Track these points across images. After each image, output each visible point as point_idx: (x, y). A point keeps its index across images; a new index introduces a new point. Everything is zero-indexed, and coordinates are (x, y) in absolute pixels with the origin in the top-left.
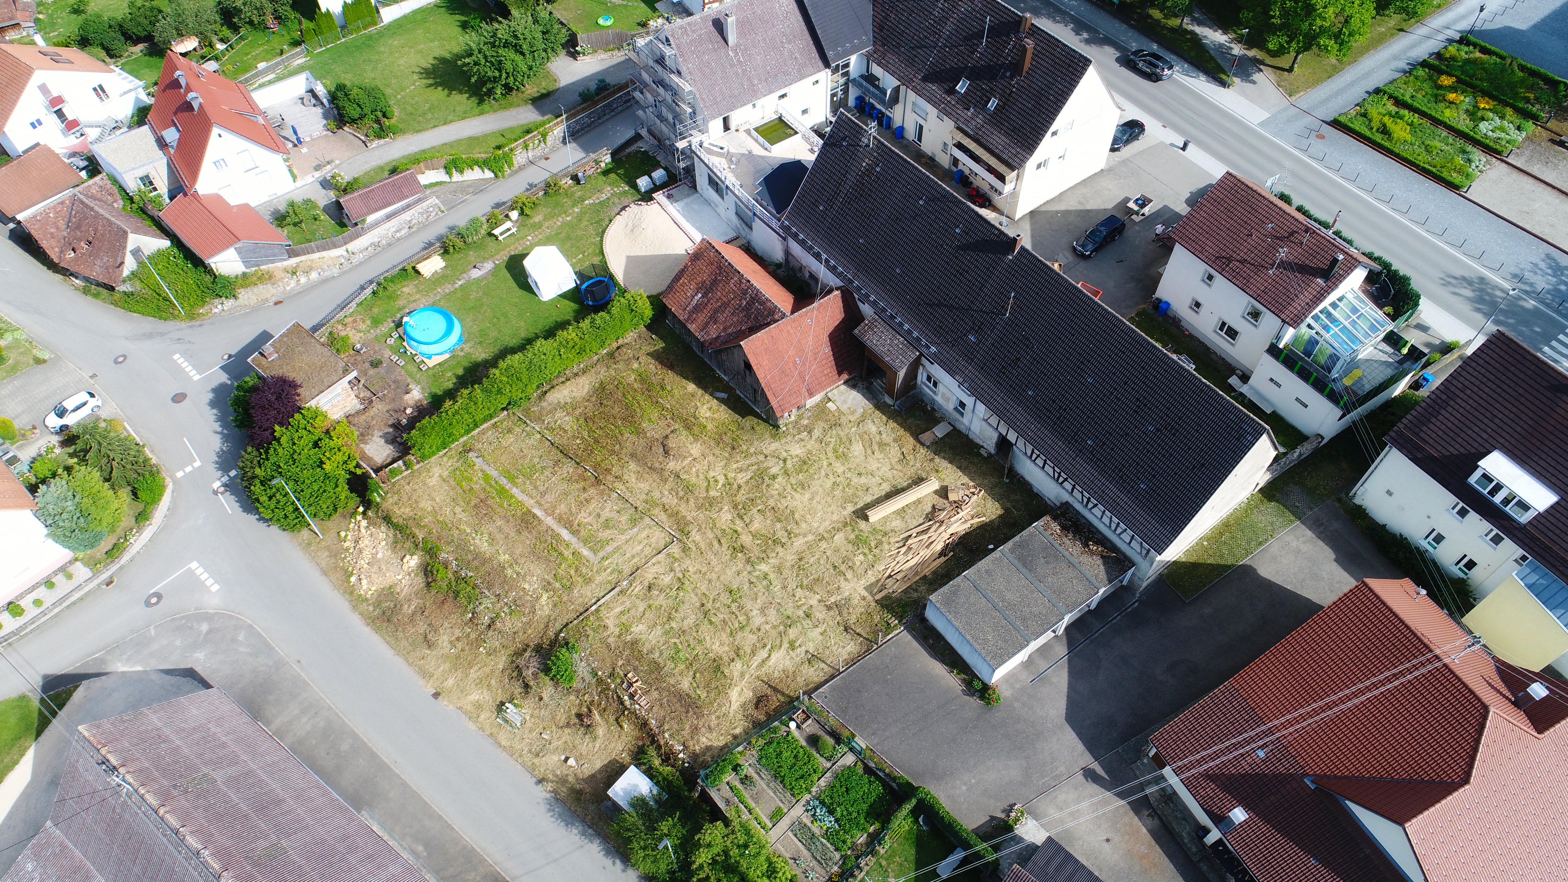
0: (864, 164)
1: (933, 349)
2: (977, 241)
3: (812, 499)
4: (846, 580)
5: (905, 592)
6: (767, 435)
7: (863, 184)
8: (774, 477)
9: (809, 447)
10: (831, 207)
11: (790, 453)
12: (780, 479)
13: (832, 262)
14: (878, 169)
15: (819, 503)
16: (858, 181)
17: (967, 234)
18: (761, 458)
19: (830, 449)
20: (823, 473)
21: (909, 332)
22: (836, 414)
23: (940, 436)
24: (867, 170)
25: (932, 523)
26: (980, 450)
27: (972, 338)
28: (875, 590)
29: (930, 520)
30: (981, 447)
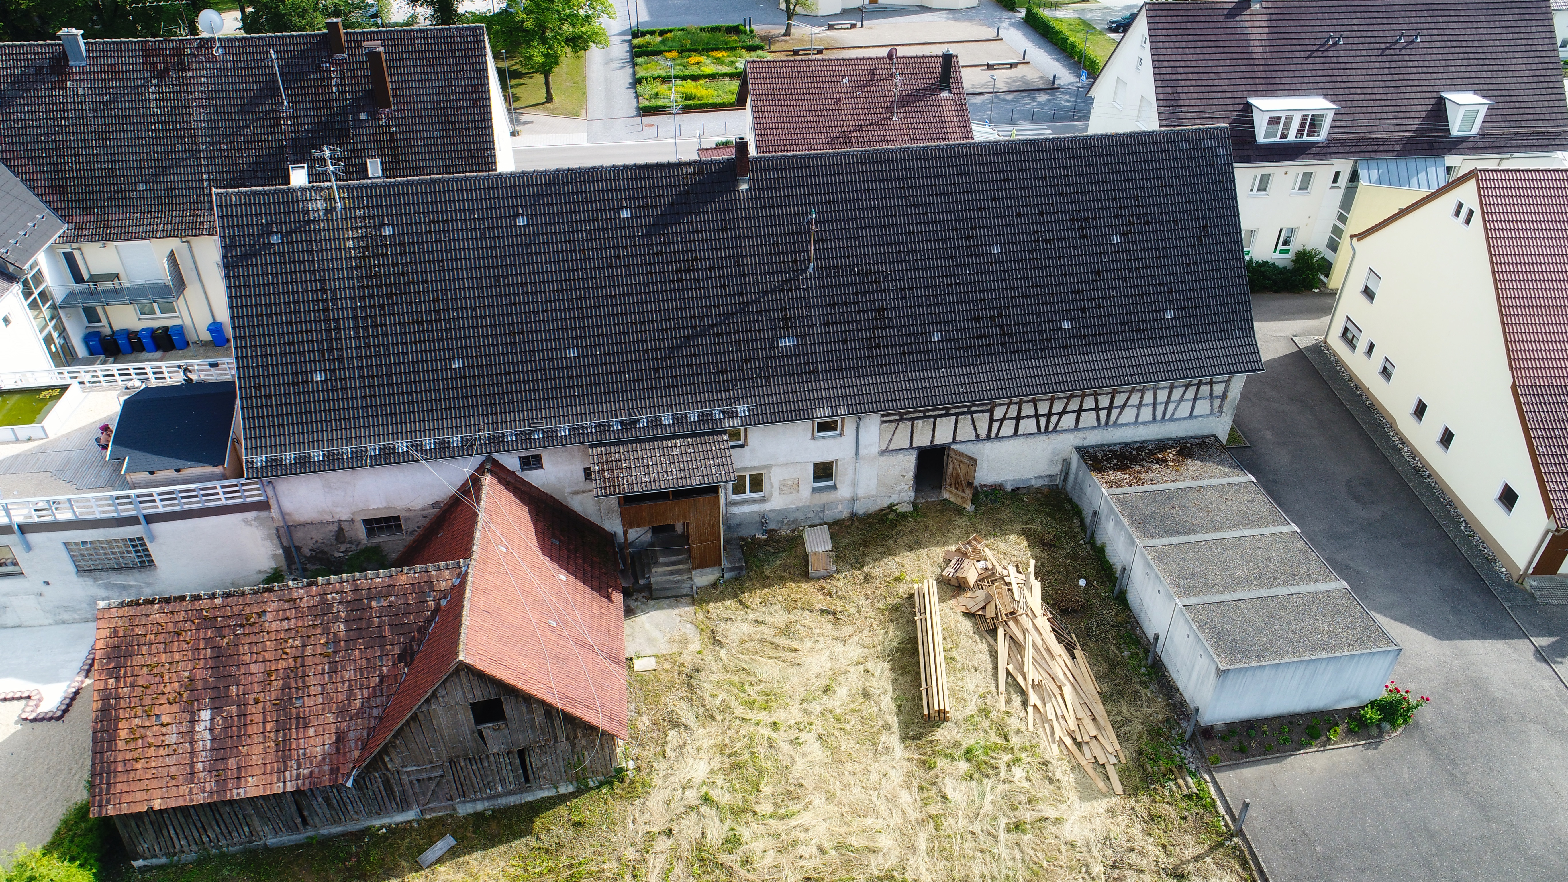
0: (350, 244)
1: (742, 410)
2: (672, 204)
3: (830, 797)
4: (1057, 821)
5: (1122, 738)
6: (618, 807)
7: (377, 276)
8: (733, 842)
9: (707, 743)
10: (341, 359)
11: (697, 781)
12: (745, 833)
13: (429, 443)
14: (388, 231)
15: (847, 787)
16: (360, 278)
17: (645, 207)
18: (663, 844)
19: (739, 711)
20: (786, 747)
21: (679, 420)
22: (667, 665)
23: (829, 547)
24: (366, 248)
25: (1000, 632)
26: (895, 511)
27: (787, 342)
28: (1101, 785)
29: (993, 632)
30: (891, 507)
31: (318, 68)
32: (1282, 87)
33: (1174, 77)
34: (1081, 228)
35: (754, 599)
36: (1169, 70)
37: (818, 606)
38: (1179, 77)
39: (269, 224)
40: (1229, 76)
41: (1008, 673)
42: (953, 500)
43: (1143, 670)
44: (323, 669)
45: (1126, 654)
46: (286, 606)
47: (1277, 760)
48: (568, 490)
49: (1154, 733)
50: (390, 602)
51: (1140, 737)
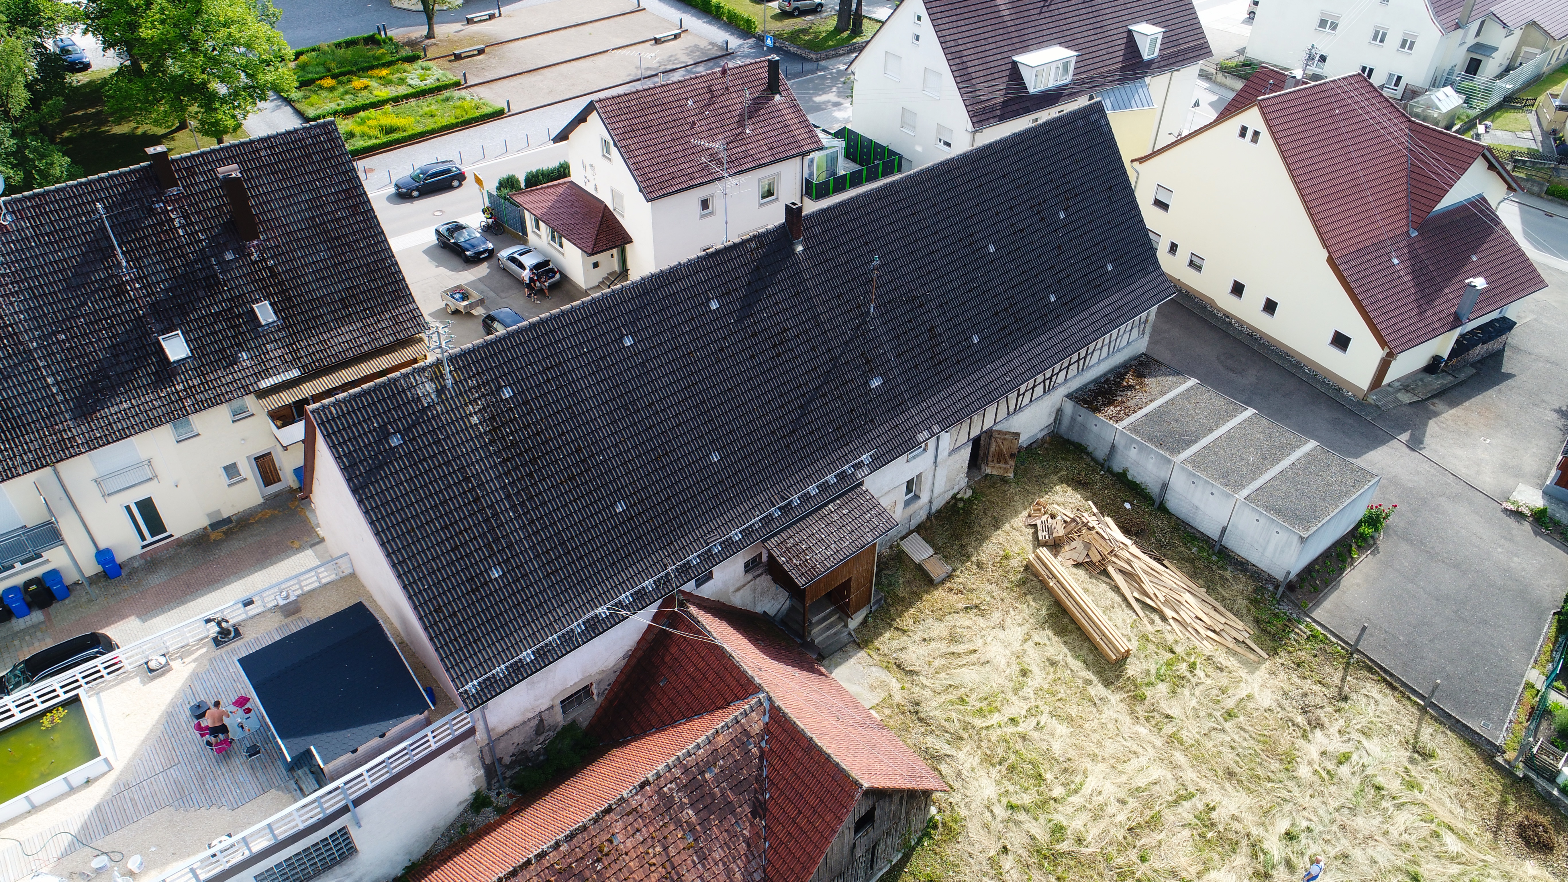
0: (475, 420)
1: (865, 457)
2: (749, 284)
3: (1094, 757)
4: (1249, 697)
5: (1238, 614)
6: (948, 851)
8: (1058, 831)
9: (975, 761)
11: (994, 796)
12: (1058, 818)
14: (507, 393)
15: (1099, 744)
17: (728, 293)
18: (1007, 863)
19: (978, 722)
20: (1036, 735)
21: (824, 488)
22: (888, 712)
23: (931, 551)
24: (493, 418)
25: (1110, 569)
26: (961, 499)
27: (876, 383)
28: (1252, 656)
29: (1105, 573)
30: (954, 497)
31: (151, 212)
32: (1031, 42)
33: (957, 49)
34: (1039, 213)
35: (906, 620)
36: (952, 43)
37: (960, 606)
38: (961, 48)
39: (383, 427)
40: (994, 40)
41: (1137, 600)
42: (995, 473)
43: (1214, 558)
44: (693, 861)
45: (1194, 550)
46: (631, 819)
47: (1336, 587)
48: (732, 589)
49: (1254, 602)
50: (721, 767)
51: (1249, 610)
